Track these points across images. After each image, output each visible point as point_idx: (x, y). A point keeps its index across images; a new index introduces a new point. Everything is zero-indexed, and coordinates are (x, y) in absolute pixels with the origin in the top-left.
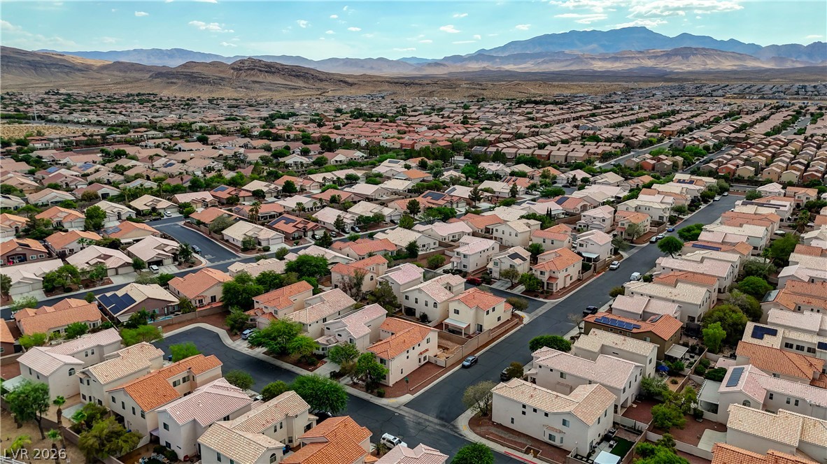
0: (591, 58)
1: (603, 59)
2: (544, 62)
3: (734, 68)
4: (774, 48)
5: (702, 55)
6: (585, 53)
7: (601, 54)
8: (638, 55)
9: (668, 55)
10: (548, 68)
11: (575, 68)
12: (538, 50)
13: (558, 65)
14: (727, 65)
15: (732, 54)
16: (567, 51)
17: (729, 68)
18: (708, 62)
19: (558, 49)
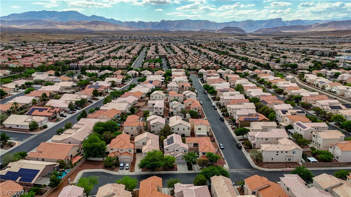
0: (56, 24)
1: (62, 24)
2: (33, 24)
3: (116, 30)
4: (127, 23)
5: (103, 24)
6: (53, 21)
7: (60, 22)
8: (77, 23)
9: (90, 24)
10: (36, 28)
11: (49, 27)
12: (27, 18)
13: (40, 26)
14: (113, 29)
15: (113, 24)
16: (43, 20)
17: (114, 30)
18: (106, 27)
19: (38, 19)
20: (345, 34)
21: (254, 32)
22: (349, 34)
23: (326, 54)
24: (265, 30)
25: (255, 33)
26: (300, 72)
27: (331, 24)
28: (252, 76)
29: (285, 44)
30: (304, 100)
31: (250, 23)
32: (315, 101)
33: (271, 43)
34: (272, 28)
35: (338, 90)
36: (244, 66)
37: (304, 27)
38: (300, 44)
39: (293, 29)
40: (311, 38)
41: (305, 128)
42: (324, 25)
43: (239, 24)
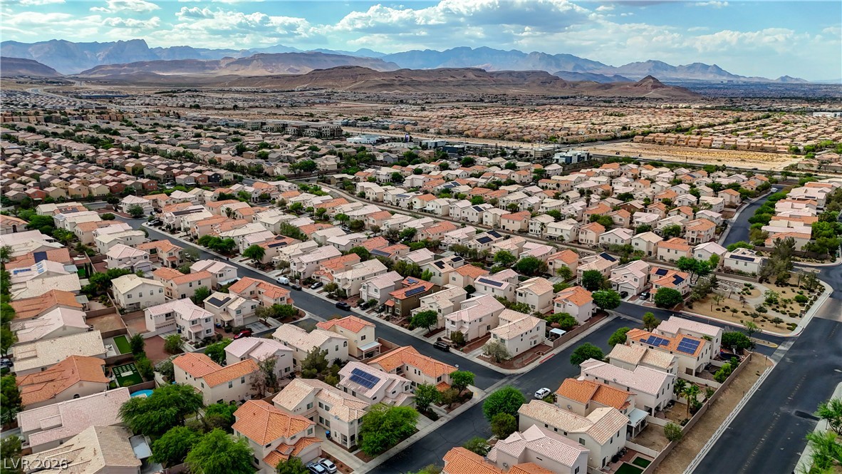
20: (297, 83)
21: (82, 73)
22: (304, 84)
23: (325, 133)
24: (111, 68)
25: (85, 76)
26: (337, 179)
27: (257, 60)
29: (204, 108)
30: (423, 235)
31: (61, 47)
32: (440, 234)
33: (167, 106)
34: (129, 65)
35: (438, 207)
36: (213, 175)
37: (203, 63)
38: (236, 107)
39: (181, 67)
40: (238, 92)
41: (499, 284)
42: (244, 61)
43: (30, 49)
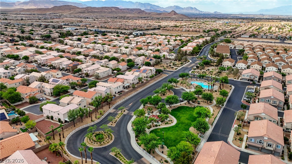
20: (48, 11)
22: (50, 12)
23: (56, 27)
26: (58, 40)
28: (28, 46)
29: (9, 19)
30: (83, 53)
32: (89, 53)
35: (91, 46)
36: (12, 39)
38: (22, 19)
41: (102, 62)
42: (26, 3)
